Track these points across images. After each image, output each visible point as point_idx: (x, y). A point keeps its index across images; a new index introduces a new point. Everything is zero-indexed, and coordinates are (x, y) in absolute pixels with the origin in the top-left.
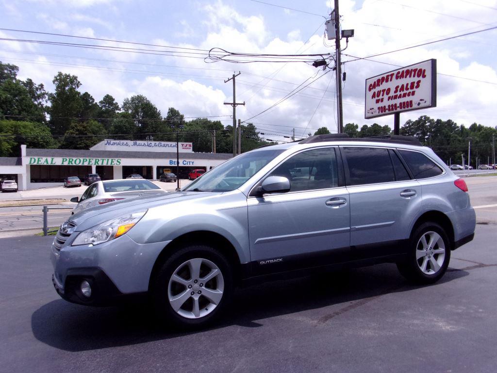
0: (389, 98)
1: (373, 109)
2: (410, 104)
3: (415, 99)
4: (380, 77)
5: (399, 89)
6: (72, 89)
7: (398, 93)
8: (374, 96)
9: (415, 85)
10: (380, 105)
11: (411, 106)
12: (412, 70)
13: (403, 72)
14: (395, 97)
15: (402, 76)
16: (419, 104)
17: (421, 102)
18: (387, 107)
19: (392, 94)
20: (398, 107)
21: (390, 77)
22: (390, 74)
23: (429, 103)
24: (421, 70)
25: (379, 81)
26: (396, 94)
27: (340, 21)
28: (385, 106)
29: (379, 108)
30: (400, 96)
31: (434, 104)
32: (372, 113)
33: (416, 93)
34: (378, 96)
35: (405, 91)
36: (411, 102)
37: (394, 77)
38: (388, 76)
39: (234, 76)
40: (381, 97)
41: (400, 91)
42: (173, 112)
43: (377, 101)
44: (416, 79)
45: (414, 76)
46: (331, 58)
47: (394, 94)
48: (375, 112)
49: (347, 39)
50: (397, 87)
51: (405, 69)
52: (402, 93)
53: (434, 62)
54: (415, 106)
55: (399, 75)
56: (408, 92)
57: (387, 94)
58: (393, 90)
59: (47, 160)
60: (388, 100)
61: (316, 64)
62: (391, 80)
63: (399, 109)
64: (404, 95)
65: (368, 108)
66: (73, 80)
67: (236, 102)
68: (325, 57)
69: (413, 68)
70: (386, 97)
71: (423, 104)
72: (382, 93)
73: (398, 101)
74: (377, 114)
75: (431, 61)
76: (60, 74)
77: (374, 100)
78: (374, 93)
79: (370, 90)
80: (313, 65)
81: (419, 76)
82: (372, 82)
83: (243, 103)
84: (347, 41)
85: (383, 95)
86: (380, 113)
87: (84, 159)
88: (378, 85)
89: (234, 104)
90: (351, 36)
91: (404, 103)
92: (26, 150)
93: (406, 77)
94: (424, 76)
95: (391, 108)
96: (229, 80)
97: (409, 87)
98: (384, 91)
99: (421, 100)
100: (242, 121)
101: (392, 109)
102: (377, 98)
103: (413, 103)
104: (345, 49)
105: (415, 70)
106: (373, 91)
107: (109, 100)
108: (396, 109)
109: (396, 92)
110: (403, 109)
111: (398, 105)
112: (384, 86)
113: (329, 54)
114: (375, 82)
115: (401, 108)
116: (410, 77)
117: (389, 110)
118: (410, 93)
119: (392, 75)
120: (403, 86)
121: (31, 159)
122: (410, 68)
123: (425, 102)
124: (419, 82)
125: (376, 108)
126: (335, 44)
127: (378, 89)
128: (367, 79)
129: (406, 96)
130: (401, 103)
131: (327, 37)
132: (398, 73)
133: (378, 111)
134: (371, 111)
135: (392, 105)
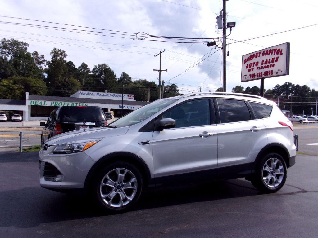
1: (246, 75)
3: (274, 69)
4: (252, 55)
5: (264, 62)
6: (61, 59)
7: (264, 65)
8: (247, 67)
9: (275, 60)
10: (251, 73)
11: (272, 74)
12: (273, 50)
13: (267, 50)
14: (262, 68)
15: (266, 54)
16: (277, 73)
17: (278, 71)
18: (256, 75)
19: (259, 65)
20: (263, 74)
21: (258, 54)
22: (258, 52)
23: (284, 72)
24: (279, 50)
25: (251, 57)
26: (262, 66)
27: (226, 16)
28: (254, 74)
29: (250, 75)
30: (265, 67)
31: (287, 73)
32: (246, 78)
33: (275, 65)
34: (250, 67)
35: (268, 64)
36: (272, 71)
37: (261, 54)
38: (257, 54)
39: (161, 52)
40: (252, 68)
41: (265, 64)
42: (125, 75)
43: (249, 70)
44: (275, 56)
45: (274, 54)
46: (220, 41)
48: (248, 77)
49: (231, 29)
50: (263, 61)
51: (269, 49)
52: (266, 65)
53: (288, 45)
54: (274, 74)
55: (265, 53)
56: (270, 64)
57: (256, 65)
58: (260, 63)
59: (41, 102)
60: (257, 69)
61: (209, 44)
62: (259, 56)
63: (263, 76)
64: (268, 67)
65: (243, 75)
66: (62, 53)
67: (161, 69)
68: (215, 40)
69: (274, 48)
70: (255, 68)
71: (280, 73)
72: (252, 65)
73: (263, 71)
74: (249, 79)
75: (286, 44)
76: (55, 49)
77: (248, 69)
78: (248, 65)
79: (245, 63)
80: (207, 45)
81: (277, 54)
82: (246, 57)
83: (166, 70)
85: (253, 66)
86: (251, 78)
87: (64, 103)
88: (250, 59)
89: (160, 71)
90: (233, 27)
91: (267, 72)
92: (29, 96)
93: (269, 54)
94: (281, 54)
95: (258, 75)
96: (157, 55)
97: (271, 61)
98: (254, 63)
99: (279, 70)
100: (164, 81)
101: (259, 76)
102: (249, 68)
104: (229, 35)
105: (275, 50)
106: (247, 63)
107: (84, 66)
108: (262, 76)
109: (262, 64)
110: (266, 76)
111: (263, 73)
112: (255, 60)
113: (218, 38)
114: (248, 58)
115: (265, 75)
116: (272, 54)
117: (257, 76)
118: (271, 65)
120: (267, 60)
121: (31, 101)
123: (282, 71)
124: (277, 58)
125: (248, 75)
126: (223, 32)
127: (250, 62)
128: (243, 56)
129: (269, 67)
130: (265, 72)
131: (217, 27)
132: (264, 51)
133: (249, 77)
134: (245, 77)
135: (259, 73)
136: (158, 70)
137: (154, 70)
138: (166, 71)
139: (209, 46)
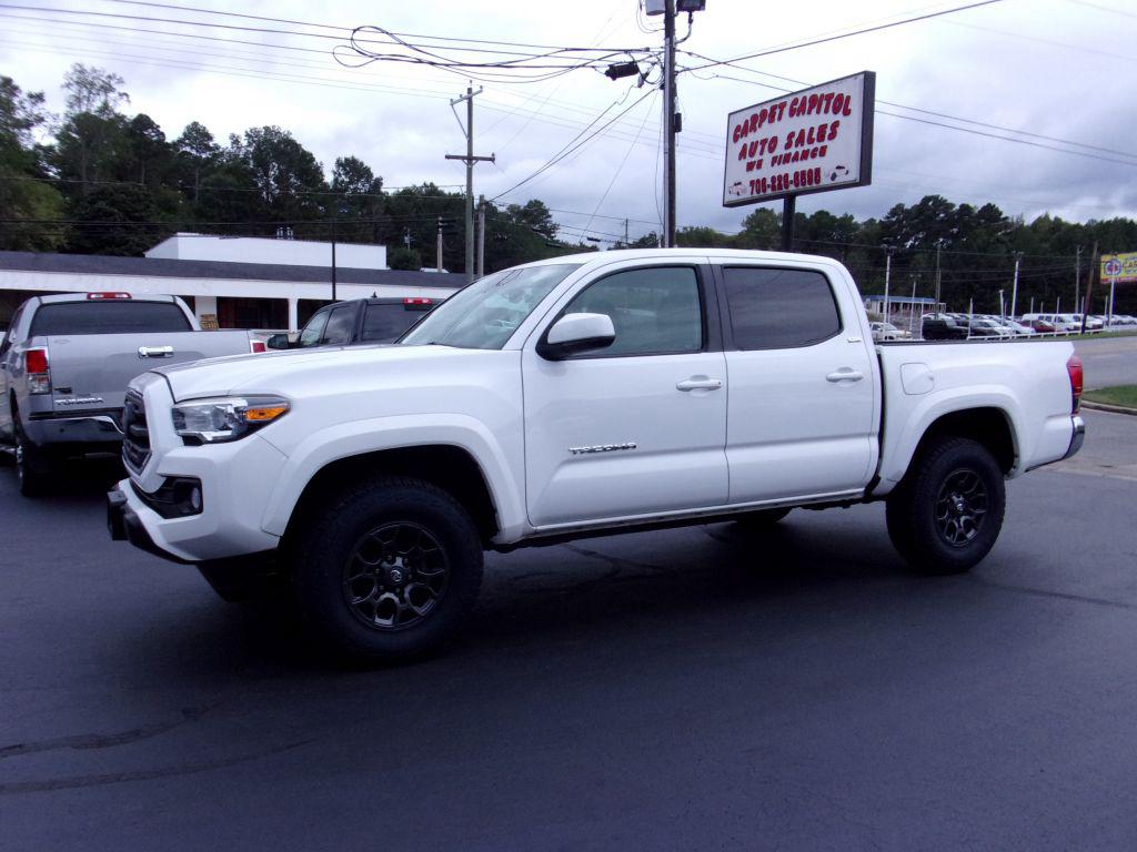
0: (774, 160)
1: (739, 183)
2: (815, 174)
3: (825, 165)
4: (758, 111)
5: (794, 140)
6: (107, 107)
7: (793, 150)
8: (742, 155)
9: (828, 131)
10: (756, 175)
11: (818, 181)
12: (822, 95)
13: (805, 98)
14: (787, 159)
15: (801, 111)
16: (834, 177)
17: (838, 172)
18: (769, 182)
19: (780, 151)
20: (791, 182)
21: (778, 111)
22: (778, 103)
23: (854, 175)
24: (840, 96)
25: (754, 118)
26: (788, 152)
28: (764, 179)
29: (752, 183)
30: (796, 158)
31: (865, 178)
32: (738, 194)
33: (828, 151)
34: (752, 154)
35: (807, 147)
36: (818, 170)
37: (786, 110)
38: (773, 108)
39: (470, 94)
40: (756, 158)
41: (796, 146)
43: (750, 167)
44: (829, 119)
45: (826, 111)
46: (654, 59)
47: (785, 152)
48: (744, 191)
49: (690, 15)
50: (791, 135)
51: (808, 95)
52: (800, 149)
53: (869, 79)
54: (825, 181)
55: (797, 107)
56: (811, 147)
57: (771, 150)
58: (782, 141)
60: (773, 165)
61: (615, 72)
62: (780, 118)
63: (792, 188)
64: (805, 155)
65: (730, 183)
68: (637, 57)
69: (826, 91)
70: (767, 157)
71: (841, 178)
72: (759, 147)
73: (791, 169)
74: (747, 195)
75: (862, 76)
76: (81, 70)
77: (744, 163)
78: (745, 145)
79: (736, 139)
80: (608, 74)
81: (836, 112)
82: (740, 120)
83: (490, 156)
84: (691, 21)
85: (761, 153)
86: (755, 194)
88: (754, 129)
90: (699, 9)
91: (803, 172)
93: (809, 113)
94: (847, 112)
95: (777, 183)
96: (460, 100)
97: (815, 136)
98: (764, 142)
99: (839, 168)
101: (780, 188)
102: (748, 159)
103: (822, 174)
104: (685, 39)
105: (830, 97)
106: (741, 142)
107: (197, 135)
108: (787, 187)
109: (788, 146)
110: (801, 187)
111: (791, 178)
112: (766, 131)
113: (648, 50)
114: (747, 121)
115: (797, 185)
116: (818, 112)
117: (773, 188)
118: (816, 149)
119: (782, 106)
120: (802, 132)
122: (819, 93)
123: (847, 172)
124: (836, 125)
125: (746, 184)
126: (663, 26)
127: (752, 137)
128: (730, 114)
129: (809, 157)
130: (796, 174)
131: (644, 8)
132: (795, 102)
133: (750, 189)
134: (735, 189)
135: (780, 176)
136: (463, 158)
137: (448, 157)
138: (492, 159)
139: (614, 78)
